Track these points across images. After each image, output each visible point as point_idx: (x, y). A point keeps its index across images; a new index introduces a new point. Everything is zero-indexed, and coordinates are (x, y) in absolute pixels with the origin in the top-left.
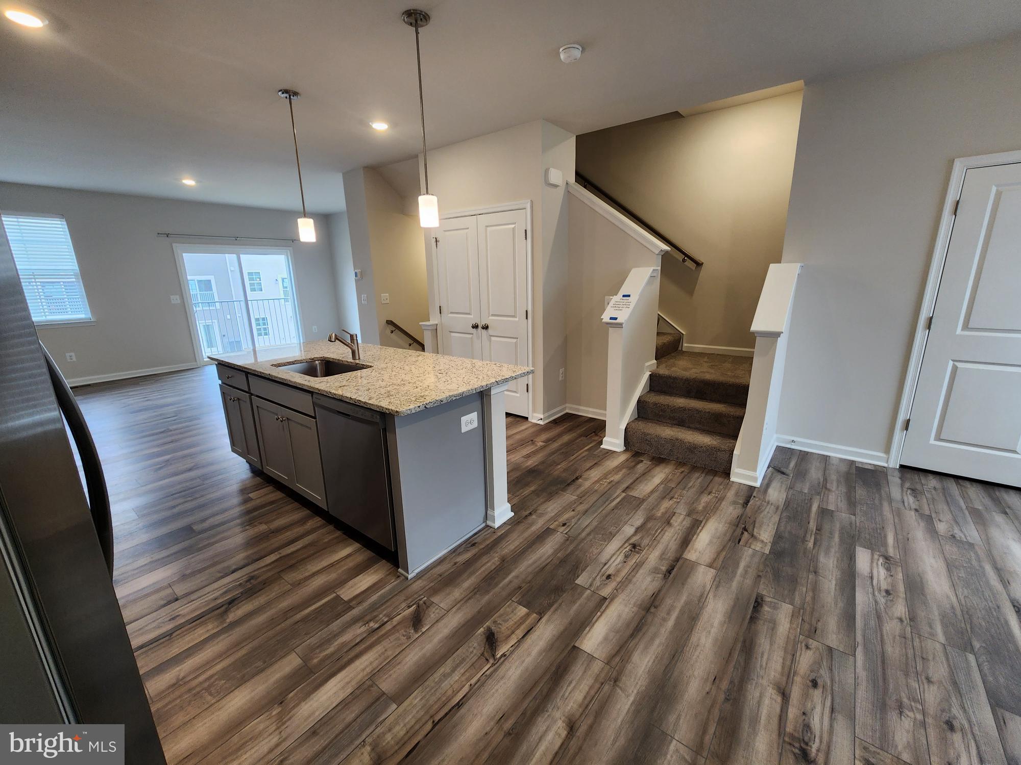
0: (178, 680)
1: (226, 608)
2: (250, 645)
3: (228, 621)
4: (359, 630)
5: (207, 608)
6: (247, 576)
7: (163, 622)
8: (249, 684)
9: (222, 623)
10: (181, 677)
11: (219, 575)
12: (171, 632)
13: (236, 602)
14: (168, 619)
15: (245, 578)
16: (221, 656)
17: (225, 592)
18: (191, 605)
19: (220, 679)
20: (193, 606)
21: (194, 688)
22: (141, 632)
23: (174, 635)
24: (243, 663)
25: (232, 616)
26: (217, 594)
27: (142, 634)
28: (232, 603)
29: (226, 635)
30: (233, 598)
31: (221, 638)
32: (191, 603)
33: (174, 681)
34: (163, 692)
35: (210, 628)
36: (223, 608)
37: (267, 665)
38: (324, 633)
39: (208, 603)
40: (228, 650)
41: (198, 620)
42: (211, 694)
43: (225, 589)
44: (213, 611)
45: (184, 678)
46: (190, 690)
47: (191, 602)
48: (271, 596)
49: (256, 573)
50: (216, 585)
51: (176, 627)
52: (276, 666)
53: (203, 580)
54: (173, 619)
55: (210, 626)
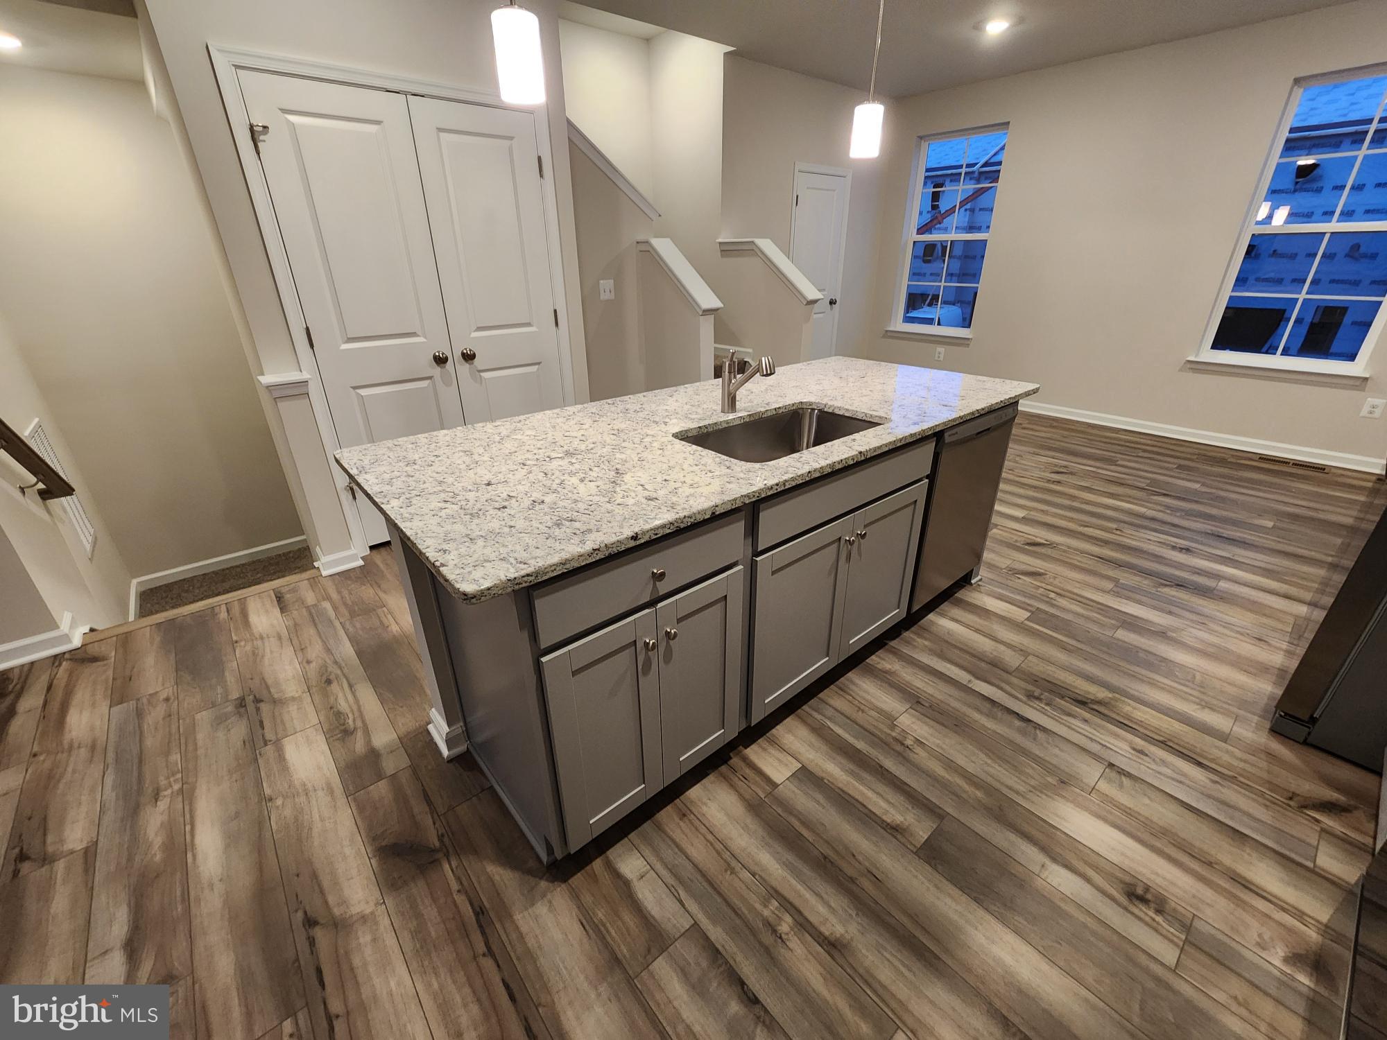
0: (1204, 707)
1: (1094, 704)
2: (1128, 666)
3: (1110, 695)
4: (1063, 602)
5: (1104, 723)
6: (1031, 704)
7: (1154, 760)
8: (1164, 655)
9: (1116, 700)
10: (1198, 707)
11: (1040, 734)
12: (1160, 744)
13: (1080, 698)
14: (1145, 758)
15: (1036, 704)
16: (1153, 684)
17: (1069, 715)
18: (1109, 743)
19: (1177, 676)
20: (1112, 740)
21: (1199, 691)
22: (1182, 779)
23: (1161, 739)
24: (1149, 666)
25: (1102, 694)
26: (1076, 723)
27: (1185, 775)
28: (1082, 702)
29: (1129, 690)
30: (1074, 703)
31: (1136, 693)
32: (1108, 745)
33: (1207, 710)
34: (1222, 713)
35: (1128, 707)
36: (1095, 707)
37: (1139, 649)
38: (1081, 621)
39: (1097, 727)
40: (1143, 681)
41: (1126, 725)
42: (1194, 677)
43: (1065, 718)
44: (1104, 715)
45: (1198, 704)
46: (1204, 693)
47: (1105, 746)
48: (1054, 669)
49: (1020, 696)
50: (1062, 731)
51: (1150, 743)
52: (1135, 643)
53: (1060, 749)
54: (1141, 752)
55: (1127, 709)
